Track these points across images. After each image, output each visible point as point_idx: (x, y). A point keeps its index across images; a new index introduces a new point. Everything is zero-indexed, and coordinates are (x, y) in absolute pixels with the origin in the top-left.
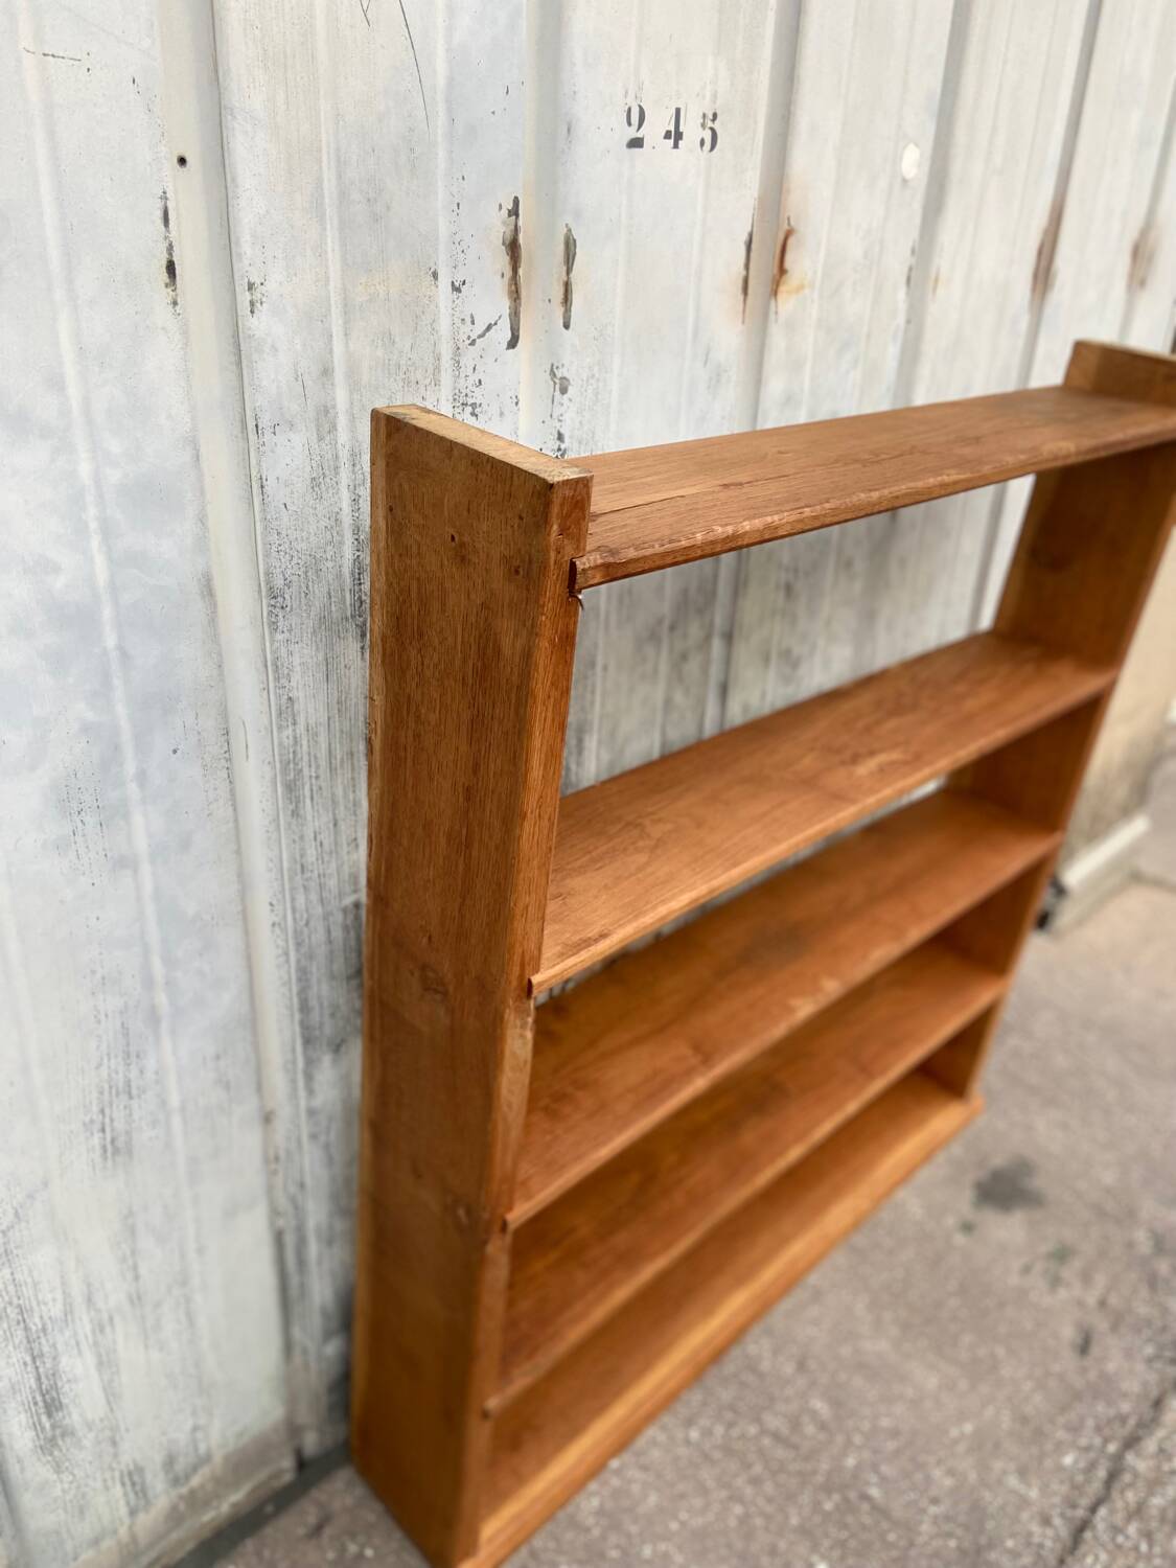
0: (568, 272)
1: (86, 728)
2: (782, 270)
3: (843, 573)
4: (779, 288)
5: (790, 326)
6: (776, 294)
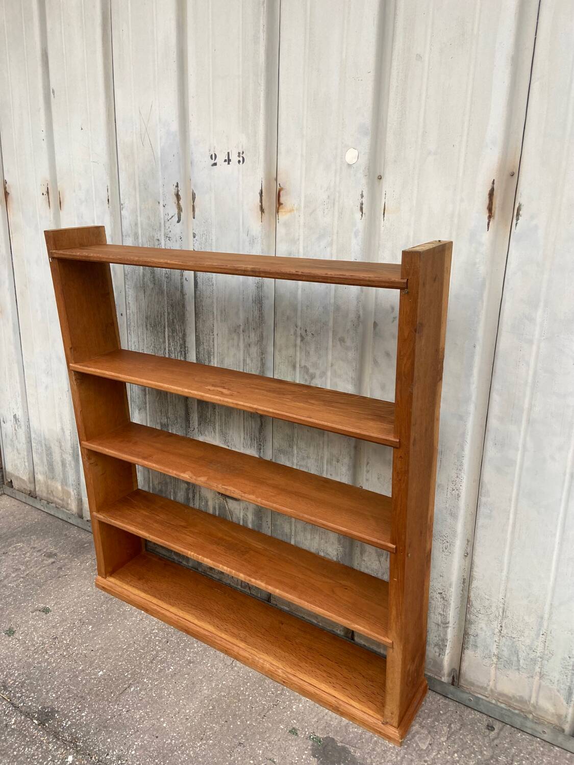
0: (193, 202)
2: (279, 204)
3: (338, 343)
4: (280, 210)
5: (286, 225)
6: (278, 212)
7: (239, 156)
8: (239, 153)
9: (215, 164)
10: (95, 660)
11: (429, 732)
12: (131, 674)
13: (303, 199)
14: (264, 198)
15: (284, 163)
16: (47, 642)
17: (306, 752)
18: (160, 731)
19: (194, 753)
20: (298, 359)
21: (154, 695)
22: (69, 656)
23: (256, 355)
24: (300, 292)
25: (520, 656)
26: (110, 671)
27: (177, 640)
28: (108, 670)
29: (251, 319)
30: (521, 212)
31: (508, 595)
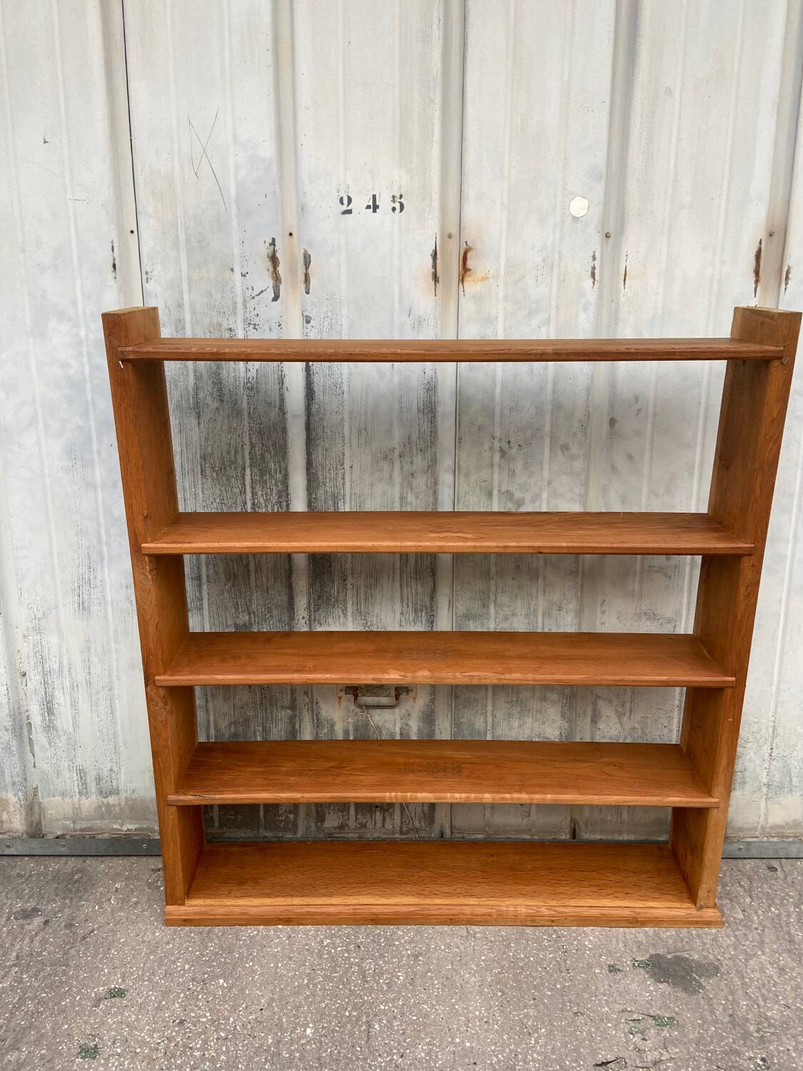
0: (307, 269)
1: (78, 427)
2: (465, 269)
3: (560, 452)
4: (465, 279)
5: (477, 299)
6: (463, 281)
7: (394, 201)
8: (394, 197)
9: (349, 212)
10: (280, 1019)
11: (731, 900)
12: (354, 1009)
13: (503, 262)
14: (438, 261)
15: (472, 212)
16: (174, 1034)
17: (649, 983)
18: (470, 1055)
19: (538, 1054)
20: (496, 483)
21: (415, 1018)
22: (234, 1034)
23: (424, 487)
24: (498, 390)
25: (792, 774)
26: (320, 1021)
27: (369, 938)
28: (314, 1023)
29: (415, 437)
30: (790, 276)
31: (779, 709)
